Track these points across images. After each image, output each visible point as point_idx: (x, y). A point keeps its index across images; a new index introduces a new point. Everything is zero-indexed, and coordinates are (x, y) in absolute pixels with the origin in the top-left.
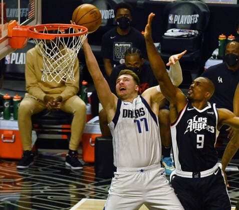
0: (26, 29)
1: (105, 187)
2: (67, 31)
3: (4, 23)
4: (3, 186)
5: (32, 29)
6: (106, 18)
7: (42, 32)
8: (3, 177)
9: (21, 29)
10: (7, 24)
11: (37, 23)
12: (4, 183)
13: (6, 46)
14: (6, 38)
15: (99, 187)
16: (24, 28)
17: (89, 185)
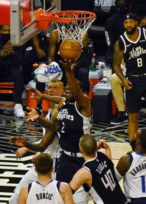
0: (49, 15)
1: (110, 133)
2: (80, 16)
3: (33, 11)
4: (34, 133)
5: (54, 15)
6: (109, 6)
7: (62, 17)
8: (34, 126)
9: (46, 15)
10: (35, 11)
11: (57, 10)
12: (35, 130)
13: (35, 28)
14: (35, 21)
15: (105, 133)
16: (48, 14)
17: (98, 131)
